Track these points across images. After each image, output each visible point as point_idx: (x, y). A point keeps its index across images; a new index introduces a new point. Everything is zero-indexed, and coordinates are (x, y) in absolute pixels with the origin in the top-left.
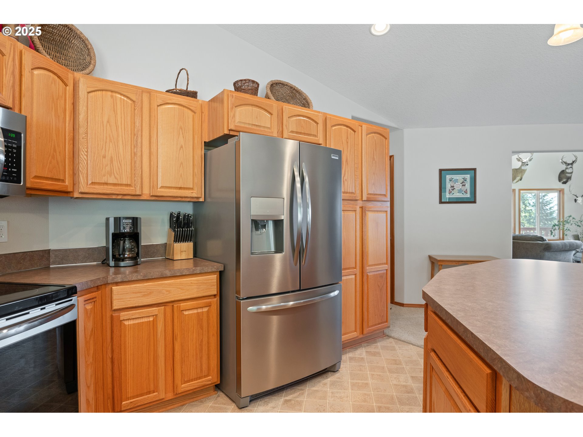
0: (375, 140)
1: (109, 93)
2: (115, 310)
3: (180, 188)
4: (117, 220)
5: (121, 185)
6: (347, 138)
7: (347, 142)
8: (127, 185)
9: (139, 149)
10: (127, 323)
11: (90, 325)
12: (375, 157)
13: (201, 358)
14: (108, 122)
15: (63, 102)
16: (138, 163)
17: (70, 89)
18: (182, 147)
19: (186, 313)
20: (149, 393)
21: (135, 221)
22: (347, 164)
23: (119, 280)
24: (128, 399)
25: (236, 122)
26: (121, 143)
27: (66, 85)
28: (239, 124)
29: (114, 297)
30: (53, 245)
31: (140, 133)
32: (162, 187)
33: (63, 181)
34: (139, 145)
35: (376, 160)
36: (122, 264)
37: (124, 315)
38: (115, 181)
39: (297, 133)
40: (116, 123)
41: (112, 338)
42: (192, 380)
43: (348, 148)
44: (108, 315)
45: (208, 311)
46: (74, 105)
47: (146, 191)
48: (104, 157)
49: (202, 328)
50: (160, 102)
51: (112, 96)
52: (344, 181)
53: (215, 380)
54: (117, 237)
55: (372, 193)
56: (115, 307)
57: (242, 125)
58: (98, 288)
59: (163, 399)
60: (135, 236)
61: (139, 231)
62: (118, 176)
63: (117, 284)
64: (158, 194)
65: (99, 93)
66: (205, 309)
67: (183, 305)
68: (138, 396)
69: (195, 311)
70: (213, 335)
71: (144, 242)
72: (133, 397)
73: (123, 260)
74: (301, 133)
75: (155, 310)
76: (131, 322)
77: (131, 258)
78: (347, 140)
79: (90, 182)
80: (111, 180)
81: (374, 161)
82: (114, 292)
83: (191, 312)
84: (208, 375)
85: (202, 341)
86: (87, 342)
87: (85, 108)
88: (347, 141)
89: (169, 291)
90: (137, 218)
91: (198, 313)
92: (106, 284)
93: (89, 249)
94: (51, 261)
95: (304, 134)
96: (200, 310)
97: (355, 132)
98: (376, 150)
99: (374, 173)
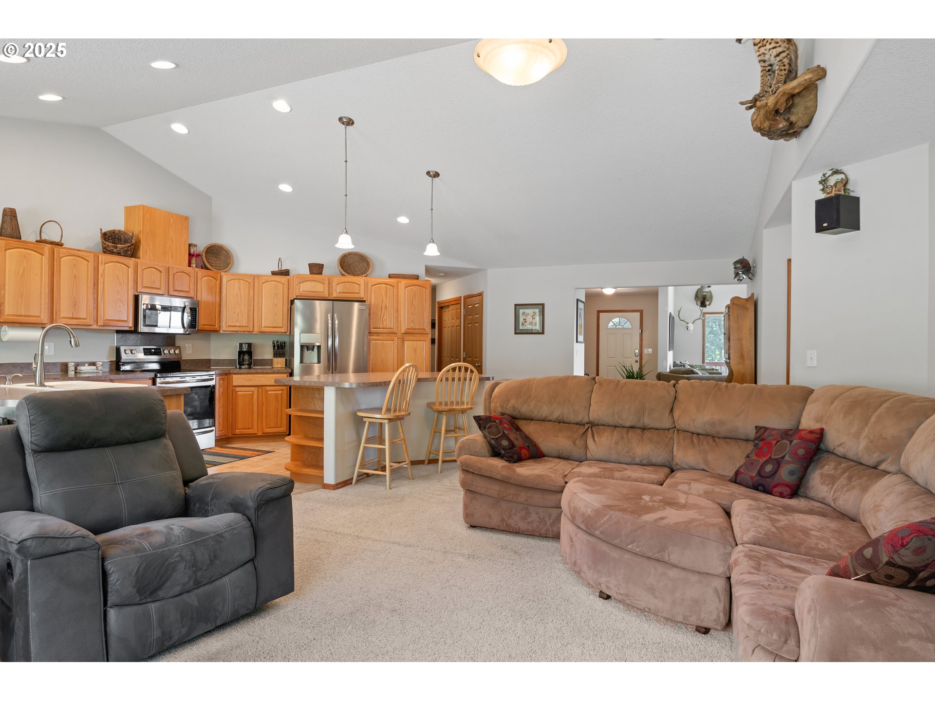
0: (414, 291)
1: (237, 280)
2: (234, 386)
3: (275, 327)
4: (241, 345)
5: (243, 326)
6: (387, 292)
7: (387, 295)
8: (246, 326)
9: (252, 308)
10: (239, 393)
11: (221, 390)
12: (414, 303)
13: (277, 417)
14: (237, 295)
15: (215, 289)
16: (251, 316)
17: (218, 282)
18: (276, 304)
19: (269, 392)
20: (249, 429)
21: (250, 345)
22: (386, 309)
23: (236, 372)
24: (239, 429)
25: (301, 291)
26: (242, 305)
27: (217, 280)
28: (302, 292)
29: (233, 380)
30: (213, 357)
31: (253, 299)
32: (264, 327)
33: (215, 326)
34: (252, 305)
36: (243, 367)
37: (238, 389)
38: (240, 325)
39: (343, 293)
40: (241, 296)
41: (232, 399)
42: (272, 428)
43: (387, 299)
44: (231, 388)
45: (282, 393)
46: (220, 288)
47: (256, 329)
48: (234, 313)
49: (278, 401)
50: (263, 281)
51: (239, 282)
52: (383, 321)
53: (285, 431)
54: (241, 353)
55: (411, 328)
56: (234, 385)
57: (305, 293)
58: (226, 374)
59: (256, 434)
60: (250, 353)
61: (252, 350)
62: (241, 323)
63: (235, 374)
64: (262, 331)
65: (232, 281)
66: (280, 392)
67: (268, 388)
68: (244, 429)
69: (274, 392)
70: (284, 406)
71: (255, 357)
72: (241, 429)
73: (243, 365)
74: (346, 293)
75: (253, 389)
76: (241, 393)
77: (248, 365)
79: (227, 325)
80: (238, 324)
81: (413, 306)
82: (234, 378)
83: (272, 392)
84: (281, 427)
85: (278, 408)
86: (220, 397)
87: (225, 289)
89: (260, 380)
90: (251, 344)
91: (276, 394)
92: (230, 374)
93: (230, 360)
94: (211, 365)
95: (349, 293)
96: (277, 392)
97: (394, 287)
98: (415, 298)
99: (413, 314)
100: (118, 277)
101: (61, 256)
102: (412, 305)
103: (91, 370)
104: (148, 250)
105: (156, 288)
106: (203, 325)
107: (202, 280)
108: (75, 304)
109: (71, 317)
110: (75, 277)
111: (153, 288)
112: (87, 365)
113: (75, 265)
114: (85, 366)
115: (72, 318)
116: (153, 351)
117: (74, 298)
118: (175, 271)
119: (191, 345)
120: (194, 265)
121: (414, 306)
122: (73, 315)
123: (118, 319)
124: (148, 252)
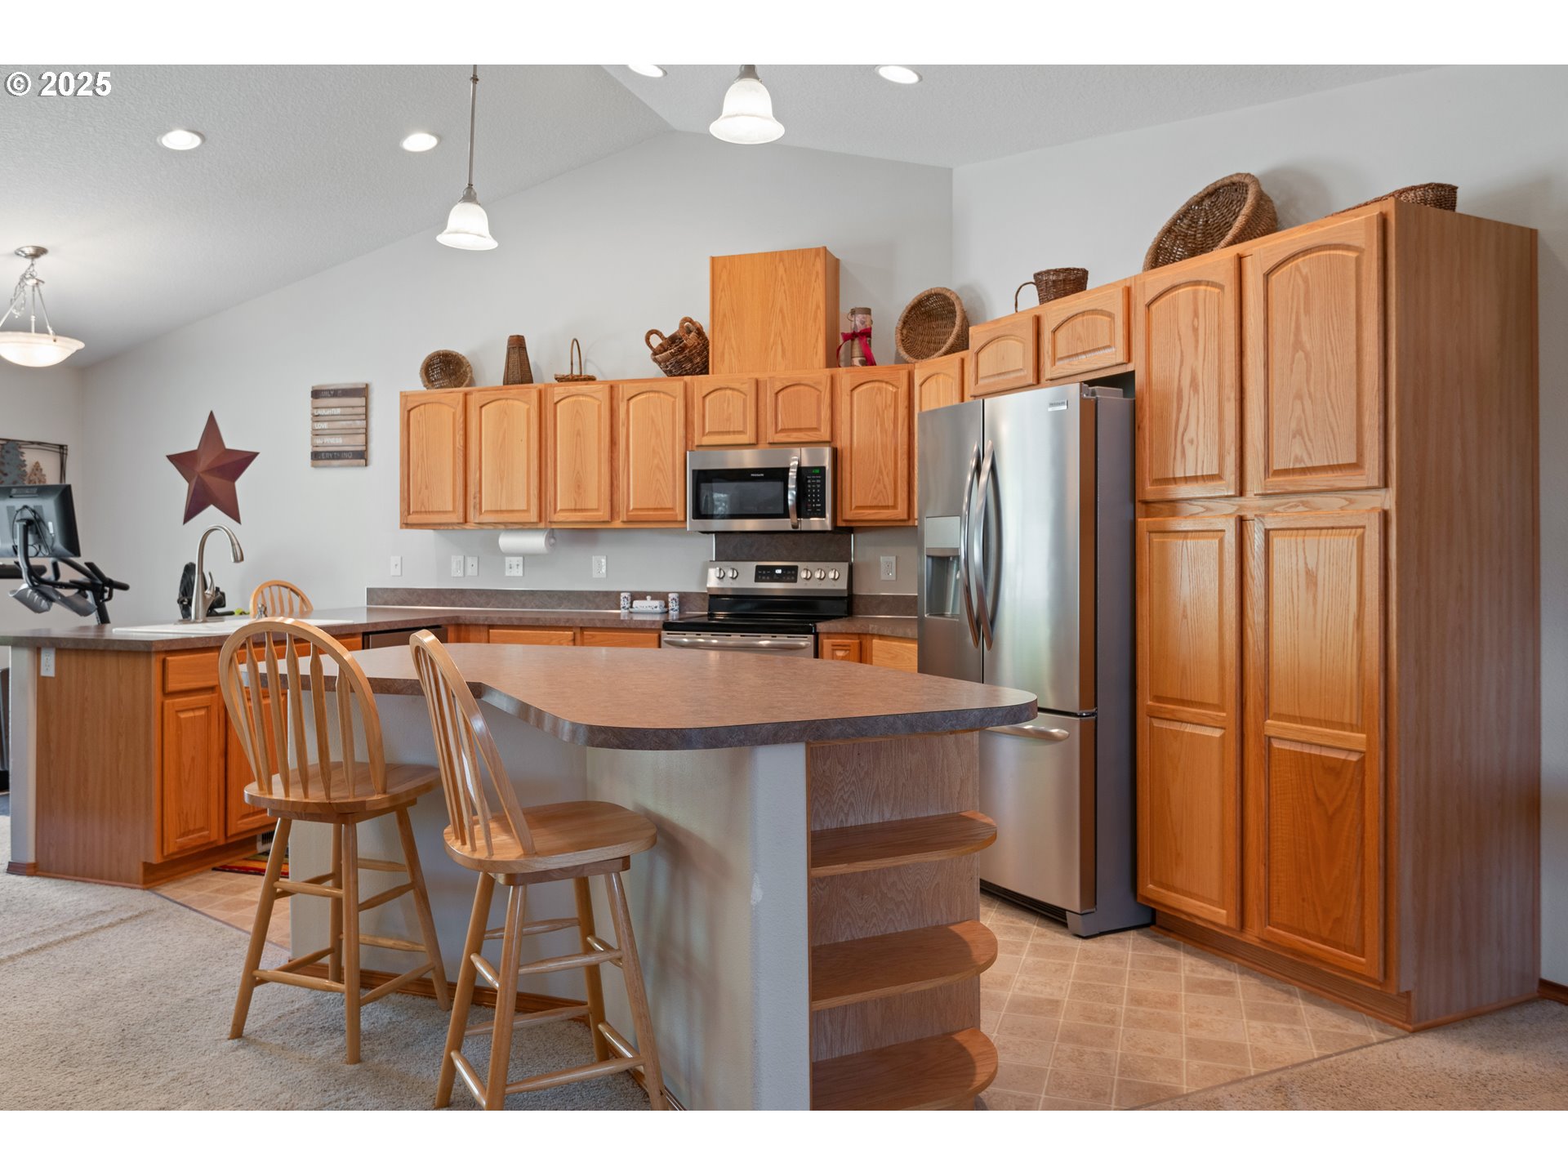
0: (1306, 280)
1: (935, 378)
6: (1196, 315)
7: (1196, 329)
12: (1305, 337)
15: (891, 411)
17: (902, 391)
22: (1196, 391)
25: (978, 379)
27: (897, 388)
35: (1308, 346)
39: (1069, 357)
43: (1196, 347)
46: (910, 407)
51: (937, 381)
52: (1183, 447)
55: (1291, 467)
57: (985, 382)
63: (881, 637)
65: (928, 382)
74: (1077, 356)
78: (1193, 321)
81: (1300, 354)
82: (874, 646)
88: (1193, 326)
92: (865, 634)
95: (1085, 353)
97: (1221, 287)
98: (1307, 312)
99: (1299, 396)
100: (653, 421)
101: (556, 400)
102: (1295, 350)
103: (649, 609)
104: (726, 350)
105: (734, 432)
106: (858, 508)
107: (851, 396)
108: (578, 486)
109: (573, 508)
110: (578, 434)
111: (728, 433)
112: (648, 597)
113: (577, 412)
114: (645, 599)
115: (575, 510)
116: (779, 571)
117: (578, 473)
118: (778, 386)
119: (893, 559)
120: (856, 361)
121: (1307, 356)
122: (576, 504)
123: (655, 507)
124: (726, 356)
